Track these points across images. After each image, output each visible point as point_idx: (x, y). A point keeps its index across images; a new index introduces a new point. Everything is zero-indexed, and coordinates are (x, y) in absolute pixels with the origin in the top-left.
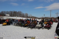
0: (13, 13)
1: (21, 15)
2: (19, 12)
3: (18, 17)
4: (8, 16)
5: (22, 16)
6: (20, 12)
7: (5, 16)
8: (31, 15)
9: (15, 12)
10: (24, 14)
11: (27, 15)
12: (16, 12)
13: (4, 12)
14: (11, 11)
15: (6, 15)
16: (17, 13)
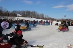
0: (25, 13)
1: (35, 15)
2: (33, 12)
3: (31, 17)
4: (20, 17)
5: (37, 17)
6: (35, 12)
7: (16, 16)
8: (48, 16)
9: (28, 12)
10: (39, 15)
11: (43, 15)
12: (30, 11)
13: (16, 11)
14: (23, 11)
15: (18, 16)
16: (31, 13)
